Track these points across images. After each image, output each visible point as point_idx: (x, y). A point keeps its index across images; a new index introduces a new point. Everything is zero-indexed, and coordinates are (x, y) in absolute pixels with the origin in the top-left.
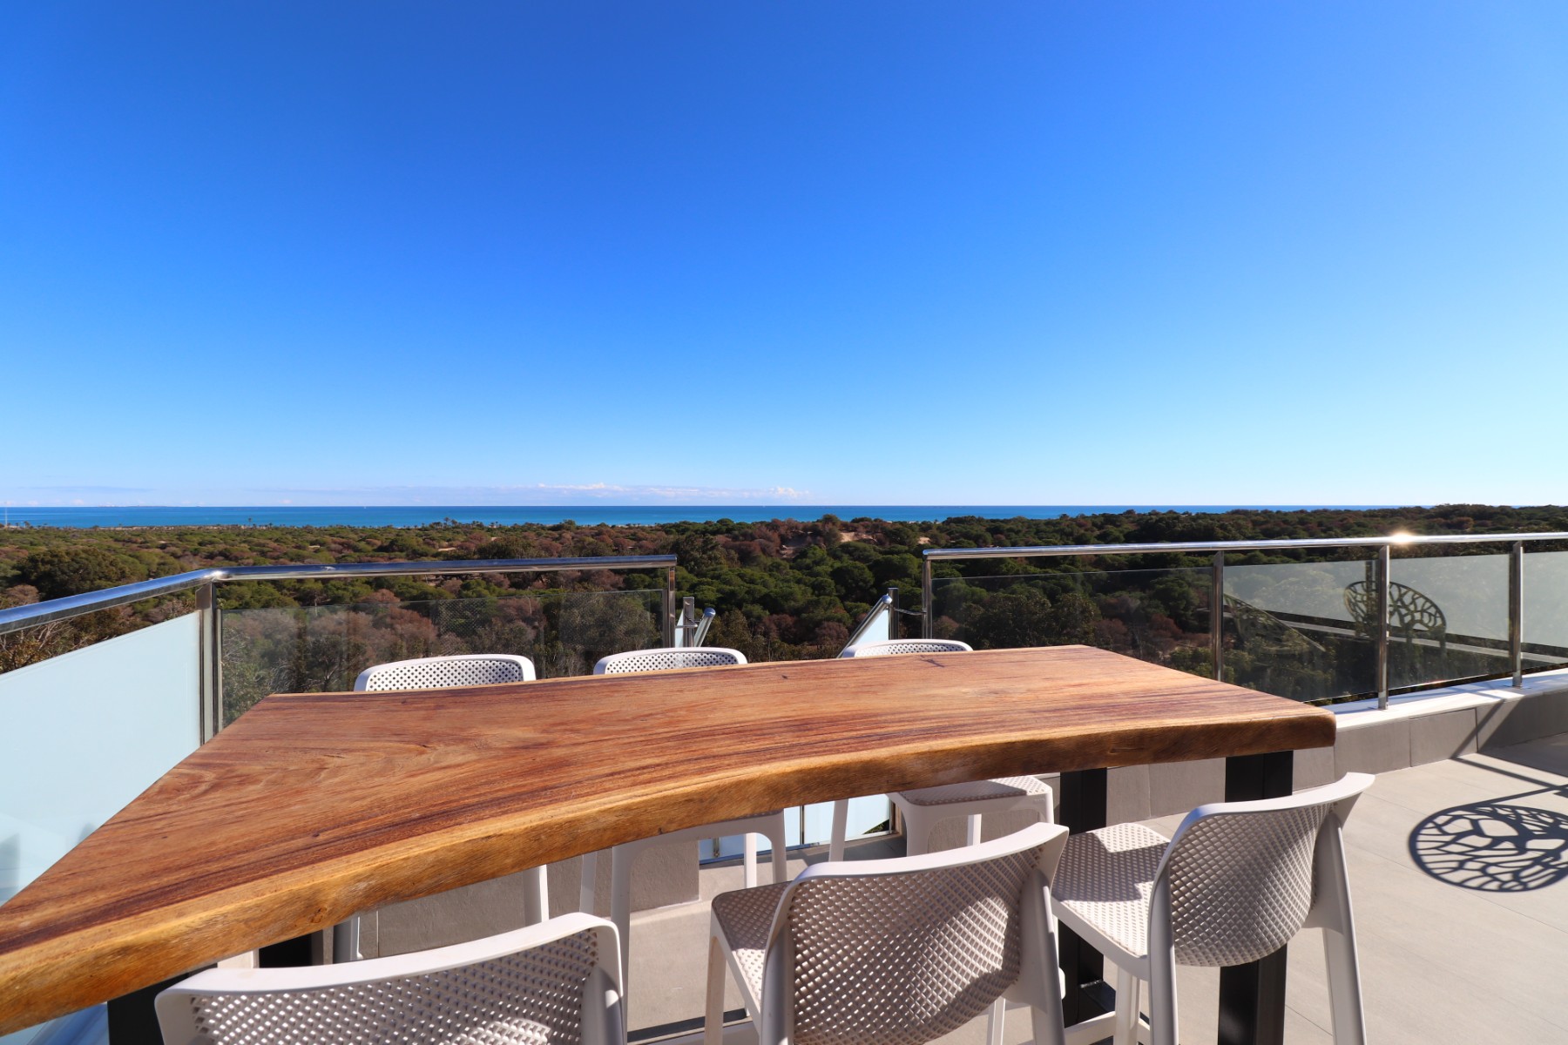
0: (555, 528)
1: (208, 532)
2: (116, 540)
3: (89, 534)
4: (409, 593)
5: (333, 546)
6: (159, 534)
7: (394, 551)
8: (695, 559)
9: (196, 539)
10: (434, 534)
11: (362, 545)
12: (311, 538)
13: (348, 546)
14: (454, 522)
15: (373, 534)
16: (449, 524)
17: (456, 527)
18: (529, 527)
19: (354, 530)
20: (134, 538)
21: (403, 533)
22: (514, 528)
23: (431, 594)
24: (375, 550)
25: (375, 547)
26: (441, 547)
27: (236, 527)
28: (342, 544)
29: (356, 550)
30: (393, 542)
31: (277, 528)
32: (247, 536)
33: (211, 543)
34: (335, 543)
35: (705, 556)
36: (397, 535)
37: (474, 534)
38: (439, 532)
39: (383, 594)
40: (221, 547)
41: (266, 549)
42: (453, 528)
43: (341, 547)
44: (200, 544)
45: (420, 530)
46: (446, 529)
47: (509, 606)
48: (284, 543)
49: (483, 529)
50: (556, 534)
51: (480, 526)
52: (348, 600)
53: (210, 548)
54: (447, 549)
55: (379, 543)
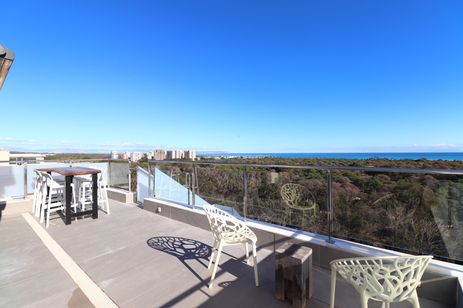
0: (416, 161)
1: (311, 159)
2: (292, 161)
3: (288, 159)
4: (354, 179)
5: (337, 164)
6: (301, 159)
7: (354, 166)
9: (307, 161)
10: (370, 161)
11: (345, 164)
12: (333, 161)
13: (341, 164)
14: (377, 158)
15: (348, 161)
16: (376, 158)
17: (378, 160)
18: (406, 160)
19: (345, 160)
20: (295, 160)
21: (360, 161)
22: (400, 160)
23: (360, 180)
24: (349, 166)
25: (349, 165)
26: (369, 166)
27: (317, 158)
28: (340, 163)
29: (343, 165)
30: (354, 163)
31: (326, 159)
32: (317, 160)
33: (310, 162)
34: (338, 163)
36: (358, 161)
37: (381, 162)
38: (372, 161)
39: (345, 178)
40: (311, 163)
41: (321, 164)
42: (377, 160)
43: (339, 164)
44: (308, 162)
45: (366, 160)
46: (375, 160)
47: (385, 186)
48: (326, 163)
49: (388, 160)
50: (416, 163)
51: (387, 159)
52: (336, 179)
53: (309, 163)
54: (371, 166)
55: (350, 163)
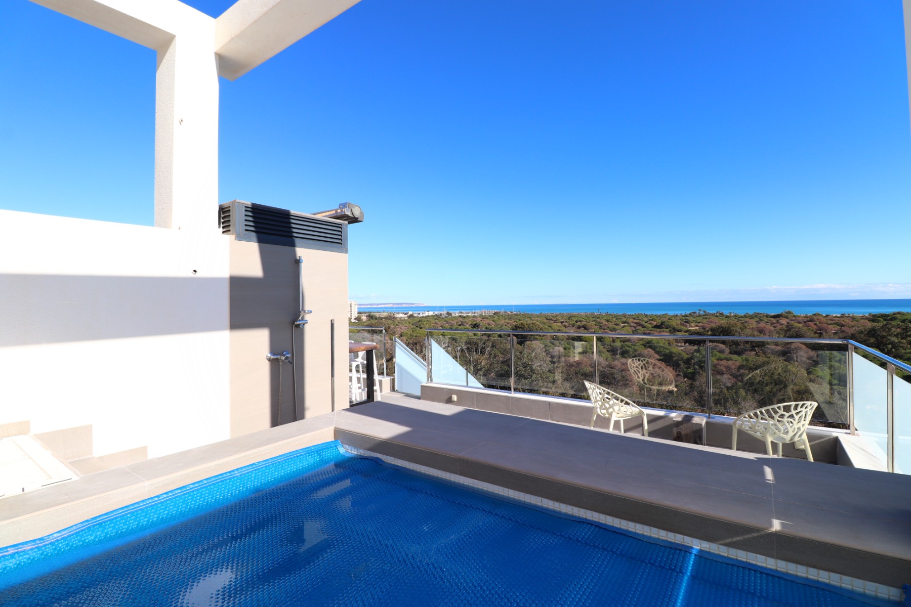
0: (774, 317)
1: (581, 316)
2: (547, 319)
3: (538, 316)
4: (665, 352)
5: (632, 324)
6: (563, 316)
7: (663, 328)
8: (892, 343)
9: (575, 319)
10: (691, 319)
11: (646, 325)
12: (624, 319)
13: (639, 324)
14: (704, 312)
15: (652, 318)
16: (702, 312)
17: (706, 315)
18: (756, 315)
19: (646, 316)
20: (552, 318)
21: (673, 318)
22: (745, 316)
23: (675, 353)
24: (653, 327)
25: (653, 326)
26: (690, 327)
27: (593, 314)
28: (636, 323)
29: (643, 327)
30: (662, 323)
31: (610, 315)
32: (595, 317)
33: (581, 321)
34: (633, 322)
35: (904, 341)
36: (669, 319)
37: (711, 319)
38: (694, 318)
39: (648, 351)
40: (583, 323)
41: (602, 325)
42: (704, 315)
43: (636, 325)
44: (576, 322)
45: (683, 316)
46: (699, 316)
47: (721, 365)
48: (611, 322)
49: (723, 316)
50: (774, 320)
51: (722, 314)
52: (631, 353)
53: (579, 323)
54: (693, 328)
55: (655, 323)
